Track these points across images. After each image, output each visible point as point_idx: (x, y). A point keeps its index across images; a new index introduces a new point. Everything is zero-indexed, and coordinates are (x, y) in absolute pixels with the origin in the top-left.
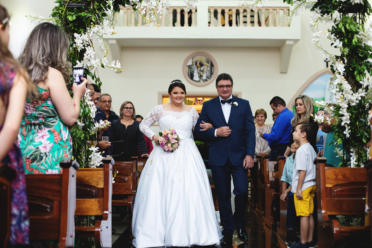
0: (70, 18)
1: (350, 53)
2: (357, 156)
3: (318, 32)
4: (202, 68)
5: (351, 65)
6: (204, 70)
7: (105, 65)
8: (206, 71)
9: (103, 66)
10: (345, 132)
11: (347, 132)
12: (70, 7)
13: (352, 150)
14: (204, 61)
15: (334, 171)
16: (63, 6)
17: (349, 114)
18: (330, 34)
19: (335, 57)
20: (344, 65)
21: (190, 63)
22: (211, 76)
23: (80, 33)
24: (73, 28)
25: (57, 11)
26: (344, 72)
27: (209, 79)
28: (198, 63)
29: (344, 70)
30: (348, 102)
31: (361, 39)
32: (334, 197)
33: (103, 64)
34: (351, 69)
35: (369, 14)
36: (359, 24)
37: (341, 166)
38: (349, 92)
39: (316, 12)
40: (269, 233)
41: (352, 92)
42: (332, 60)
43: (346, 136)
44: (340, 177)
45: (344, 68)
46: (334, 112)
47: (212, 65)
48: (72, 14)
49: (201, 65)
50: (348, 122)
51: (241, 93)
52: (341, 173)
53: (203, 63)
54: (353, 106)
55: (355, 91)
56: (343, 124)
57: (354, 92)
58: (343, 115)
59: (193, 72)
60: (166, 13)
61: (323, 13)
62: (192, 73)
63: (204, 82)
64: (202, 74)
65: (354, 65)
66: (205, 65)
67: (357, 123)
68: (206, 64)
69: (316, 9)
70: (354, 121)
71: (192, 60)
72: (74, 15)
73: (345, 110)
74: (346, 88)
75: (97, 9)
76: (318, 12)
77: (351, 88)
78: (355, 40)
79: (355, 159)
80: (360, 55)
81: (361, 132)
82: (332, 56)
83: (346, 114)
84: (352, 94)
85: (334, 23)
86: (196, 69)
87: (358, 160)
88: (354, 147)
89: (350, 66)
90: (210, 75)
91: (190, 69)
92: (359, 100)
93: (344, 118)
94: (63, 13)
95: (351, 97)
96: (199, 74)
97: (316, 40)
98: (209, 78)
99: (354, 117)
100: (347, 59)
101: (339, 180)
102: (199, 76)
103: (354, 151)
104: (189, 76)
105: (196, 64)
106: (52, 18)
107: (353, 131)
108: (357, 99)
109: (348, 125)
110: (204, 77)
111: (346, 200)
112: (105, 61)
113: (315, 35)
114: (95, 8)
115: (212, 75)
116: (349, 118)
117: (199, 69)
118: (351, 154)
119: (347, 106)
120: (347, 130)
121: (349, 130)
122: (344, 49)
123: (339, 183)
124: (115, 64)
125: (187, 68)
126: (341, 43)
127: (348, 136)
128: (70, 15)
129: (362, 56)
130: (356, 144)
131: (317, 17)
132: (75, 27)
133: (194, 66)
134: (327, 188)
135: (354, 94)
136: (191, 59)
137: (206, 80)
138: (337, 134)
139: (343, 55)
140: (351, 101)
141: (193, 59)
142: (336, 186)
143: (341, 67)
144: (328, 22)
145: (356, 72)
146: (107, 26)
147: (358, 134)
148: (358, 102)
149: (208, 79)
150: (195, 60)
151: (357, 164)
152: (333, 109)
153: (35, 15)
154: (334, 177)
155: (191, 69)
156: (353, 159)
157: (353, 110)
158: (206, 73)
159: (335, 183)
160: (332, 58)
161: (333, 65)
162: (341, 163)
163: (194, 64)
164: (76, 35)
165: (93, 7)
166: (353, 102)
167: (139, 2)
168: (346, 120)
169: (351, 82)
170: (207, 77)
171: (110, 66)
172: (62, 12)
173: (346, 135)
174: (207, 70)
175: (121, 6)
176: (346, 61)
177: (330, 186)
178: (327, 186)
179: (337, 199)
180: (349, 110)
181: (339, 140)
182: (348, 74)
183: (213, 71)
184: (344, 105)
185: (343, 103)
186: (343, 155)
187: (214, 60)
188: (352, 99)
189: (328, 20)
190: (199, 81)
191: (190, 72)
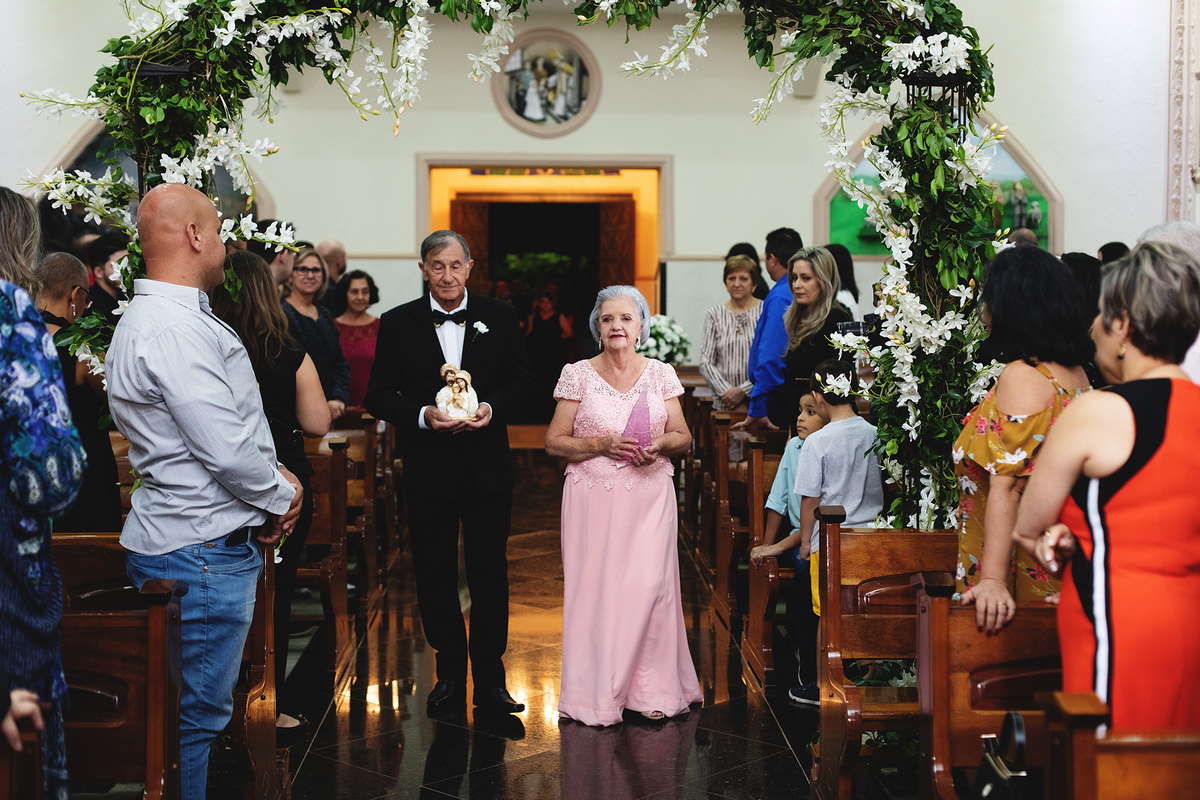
0: (148, 115)
1: (927, 211)
2: (938, 487)
3: (844, 145)
4: (552, 80)
5: (928, 242)
6: (559, 87)
8: (564, 90)
10: (905, 426)
11: (911, 426)
12: (147, 74)
13: (923, 472)
14: (557, 58)
15: (866, 544)
16: (128, 74)
17: (917, 379)
18: (875, 150)
20: (909, 242)
21: (514, 64)
22: (579, 105)
23: (176, 155)
24: (156, 142)
25: (112, 87)
26: (908, 260)
27: (575, 114)
28: (540, 63)
30: (916, 347)
31: (959, 172)
32: (864, 611)
34: (927, 255)
35: (985, 99)
36: (956, 124)
38: (919, 318)
39: (840, 83)
41: (927, 319)
43: (910, 436)
44: (883, 560)
45: (910, 248)
47: (583, 71)
48: (154, 102)
50: (916, 399)
51: (672, 158)
52: (886, 546)
53: (556, 62)
54: (931, 354)
55: (938, 313)
56: (901, 402)
57: (934, 318)
58: (902, 380)
59: (525, 91)
60: (417, 97)
61: (860, 86)
62: (522, 93)
63: (559, 122)
64: (551, 97)
65: (935, 243)
66: (562, 70)
67: (939, 403)
68: (565, 66)
69: (840, 77)
70: (931, 396)
71: (522, 55)
72: (158, 104)
73: (907, 369)
75: (223, 84)
76: (847, 84)
77: (925, 308)
78: (937, 183)
79: (932, 494)
80: (952, 218)
81: (950, 426)
83: (909, 378)
84: (929, 323)
85: (888, 116)
86: (533, 83)
87: (941, 498)
88: (930, 463)
89: (925, 246)
90: (576, 101)
91: (514, 84)
92: (946, 340)
93: (904, 388)
94: (128, 96)
95: (924, 333)
96: (541, 98)
97: (838, 166)
98: (575, 110)
99: (931, 385)
100: (919, 225)
101: (879, 566)
102: (542, 106)
103: (931, 475)
105: (534, 65)
106: (96, 99)
108: (940, 337)
109: (916, 406)
110: (559, 108)
111: (892, 619)
112: (247, 226)
113: (834, 151)
114: (219, 80)
115: (584, 103)
116: (916, 388)
117: (543, 82)
119: (910, 359)
120: (911, 419)
121: (917, 420)
122: (908, 198)
123: (878, 573)
125: (506, 79)
126: (904, 182)
127: (914, 435)
128: (147, 104)
129: (957, 221)
130: (935, 457)
131: (843, 101)
132: (161, 135)
133: (528, 74)
134: (844, 587)
135: (934, 323)
136: (518, 52)
137: (565, 118)
140: (925, 341)
141: (523, 50)
142: (872, 582)
143: (900, 246)
144: (874, 112)
145: (941, 261)
146: (253, 114)
147: (941, 432)
148: (943, 343)
149: (570, 115)
150: (531, 52)
151: (937, 508)
152: (878, 356)
153: (47, 92)
154: (866, 559)
155: (518, 81)
156: (928, 493)
157: (930, 367)
158: (565, 94)
159: (867, 574)
160: (880, 213)
162: (897, 502)
163: (528, 66)
164: (166, 160)
165: (212, 76)
166: (931, 344)
167: (343, 61)
168: (911, 393)
169: (929, 288)
170: (568, 108)
172: (124, 91)
173: (909, 431)
174: (567, 87)
175: (291, 68)
176: (915, 231)
177: (856, 582)
178: (845, 582)
179: (870, 616)
180: (919, 368)
181: (890, 444)
182: (919, 268)
183: (584, 93)
184: (905, 355)
185: (902, 348)
186: (903, 479)
187: (590, 52)
188: (928, 336)
189: (872, 108)
190: (543, 120)
191: (514, 92)
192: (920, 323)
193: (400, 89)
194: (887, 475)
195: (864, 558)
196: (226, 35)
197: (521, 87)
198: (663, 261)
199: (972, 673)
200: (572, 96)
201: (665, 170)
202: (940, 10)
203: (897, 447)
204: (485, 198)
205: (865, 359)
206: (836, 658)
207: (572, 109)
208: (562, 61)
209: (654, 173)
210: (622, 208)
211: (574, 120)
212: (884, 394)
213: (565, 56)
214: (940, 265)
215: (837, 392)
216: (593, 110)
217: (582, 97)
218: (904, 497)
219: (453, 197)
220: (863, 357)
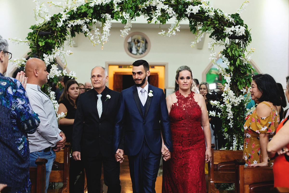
0: (41, 44)
2: (238, 140)
3: (214, 53)
4: (139, 44)
5: (235, 78)
6: (140, 46)
7: (65, 74)
10: (229, 124)
11: (231, 124)
12: (40, 34)
13: (234, 136)
15: (220, 154)
16: (36, 34)
17: (232, 112)
18: (222, 55)
19: (225, 70)
20: (230, 78)
21: (130, 40)
22: (145, 51)
23: (47, 54)
24: (42, 50)
25: (31, 37)
26: (230, 82)
27: (144, 52)
28: (136, 40)
30: (232, 104)
31: (243, 60)
33: (63, 74)
34: (235, 81)
35: (249, 42)
36: (242, 48)
39: (213, 38)
44: (224, 157)
45: (231, 79)
47: (146, 42)
48: (42, 41)
49: (138, 42)
50: (232, 117)
51: (168, 64)
52: (225, 154)
53: (140, 40)
54: (236, 106)
55: (238, 96)
56: (228, 118)
61: (218, 39)
62: (131, 47)
63: (140, 54)
64: (138, 48)
65: (237, 78)
66: (141, 42)
67: (238, 118)
68: (142, 41)
69: (213, 37)
71: (132, 38)
72: (43, 41)
73: (230, 109)
75: (59, 36)
76: (214, 38)
77: (234, 94)
78: (238, 62)
79: (236, 142)
80: (241, 72)
81: (241, 124)
83: (230, 112)
84: (235, 98)
85: (225, 47)
86: (134, 45)
87: (238, 143)
88: (236, 134)
89: (234, 79)
90: (144, 49)
91: (130, 45)
93: (229, 114)
94: (36, 39)
95: (234, 100)
96: (136, 49)
97: (212, 59)
98: (144, 51)
99: (236, 114)
100: (233, 73)
101: (223, 159)
102: (136, 51)
103: (236, 137)
104: (129, 50)
105: (134, 41)
106: (28, 40)
108: (238, 102)
109: (232, 119)
110: (140, 51)
111: (227, 173)
112: (64, 72)
113: (211, 55)
114: (58, 35)
116: (232, 114)
117: (136, 45)
118: (234, 138)
119: (231, 107)
120: (231, 122)
121: (232, 123)
122: (230, 67)
123: (223, 161)
124: (72, 74)
125: (127, 44)
126: (229, 63)
127: (232, 126)
128: (40, 41)
129: (242, 72)
130: (237, 132)
131: (214, 43)
132: (44, 49)
133: (133, 43)
134: (214, 165)
135: (237, 98)
137: (142, 54)
138: (224, 124)
139: (230, 70)
140: (234, 103)
141: (132, 37)
142: (222, 163)
143: (228, 79)
144: (221, 46)
145: (238, 83)
146: (67, 45)
147: (239, 126)
148: (239, 103)
149: (143, 53)
150: (134, 37)
151: (237, 145)
152: (222, 107)
153: (15, 38)
156: (235, 141)
157: (236, 109)
158: (142, 48)
159: (220, 161)
160: (223, 71)
162: (227, 144)
164: (44, 55)
165: (57, 34)
166: (236, 103)
167: (89, 31)
168: (231, 116)
170: (143, 51)
172: (35, 38)
173: (230, 125)
174: (143, 46)
175: (76, 33)
176: (232, 75)
177: (217, 163)
178: (215, 163)
179: (221, 172)
180: (233, 109)
181: (225, 129)
182: (233, 84)
184: (229, 106)
185: (229, 104)
186: (229, 138)
187: (148, 38)
188: (235, 101)
189: (221, 44)
190: (136, 54)
192: (233, 98)
193: (103, 38)
194: (225, 137)
195: (220, 157)
196: (60, 24)
197: (131, 46)
198: (165, 88)
199: (250, 185)
200: (143, 48)
201: (166, 66)
202: (238, 20)
203: (227, 130)
204: (122, 74)
205: (219, 108)
206: (212, 183)
208: (141, 40)
209: (163, 67)
210: (155, 76)
211: (144, 54)
212: (224, 116)
214: (238, 84)
215: (212, 115)
216: (149, 52)
217: (146, 49)
218: (229, 142)
219: (114, 73)
220: (218, 107)
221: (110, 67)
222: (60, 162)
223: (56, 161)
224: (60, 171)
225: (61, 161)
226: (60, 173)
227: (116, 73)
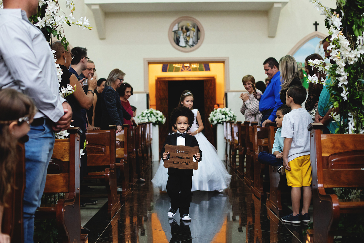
1: (348, 5)
2: (356, 121)
4: (188, 33)
5: (349, 18)
6: (190, 36)
7: (71, 22)
8: (192, 36)
9: (69, 24)
10: (342, 95)
11: (344, 95)
13: (349, 115)
14: (190, 26)
15: (331, 139)
17: (347, 73)
19: (330, 10)
20: (341, 19)
21: (176, 28)
22: (197, 41)
26: (341, 26)
27: (196, 44)
28: (184, 28)
29: (341, 24)
30: (345, 61)
32: (332, 167)
33: (68, 22)
34: (348, 23)
37: (338, 132)
38: (347, 48)
40: (258, 204)
41: (350, 49)
42: (327, 14)
43: (344, 99)
44: (338, 145)
45: (341, 22)
46: (330, 72)
47: (198, 30)
50: (346, 83)
51: (228, 58)
52: (339, 140)
53: (189, 27)
54: (352, 64)
56: (340, 85)
57: (352, 49)
58: (340, 76)
59: (179, 37)
62: (178, 38)
63: (191, 47)
64: (188, 39)
65: (352, 18)
66: (191, 30)
67: (356, 84)
68: (192, 29)
70: (352, 82)
71: (178, 25)
73: (342, 70)
74: (344, 44)
77: (349, 44)
79: (353, 124)
80: (359, 6)
81: (361, 94)
82: (326, 9)
83: (343, 74)
84: (350, 52)
86: (182, 34)
87: (357, 126)
88: (353, 111)
89: (348, 20)
90: (196, 40)
91: (176, 35)
92: (358, 58)
93: (341, 79)
95: (349, 54)
96: (185, 39)
98: (196, 43)
99: (352, 77)
100: (344, 12)
101: (337, 148)
102: (185, 42)
103: (353, 116)
104: (175, 41)
105: (182, 29)
107: (351, 93)
108: (355, 57)
109: (346, 86)
110: (191, 43)
111: (344, 171)
115: (199, 41)
116: (347, 78)
117: (185, 34)
118: (349, 119)
119: (344, 65)
120: (344, 92)
121: (347, 92)
123: (337, 151)
124: (83, 22)
125: (173, 33)
127: (346, 98)
129: (361, 8)
130: (354, 108)
133: (180, 31)
134: (323, 157)
135: (352, 52)
136: (177, 25)
137: (193, 46)
138: (333, 96)
139: (339, 7)
140: (349, 59)
141: (178, 24)
142: (334, 155)
143: (337, 21)
145: (355, 25)
147: (357, 96)
148: (357, 60)
149: (194, 45)
150: (181, 24)
151: (356, 129)
152: (328, 69)
154: (332, 145)
155: (177, 34)
156: (351, 124)
157: (352, 70)
158: (193, 38)
159: (333, 152)
161: (328, 19)
162: (337, 129)
163: (180, 29)
166: (351, 60)
168: (344, 81)
169: (349, 38)
170: (194, 42)
171: (77, 23)
173: (343, 97)
174: (193, 35)
176: (343, 14)
177: (327, 155)
178: (323, 155)
179: (334, 170)
180: (347, 69)
181: (335, 103)
182: (344, 28)
183: (199, 37)
184: (341, 64)
185: (341, 61)
187: (201, 24)
188: (350, 56)
190: (185, 47)
191: (176, 37)
192: (347, 51)
194: (332, 119)
197: (178, 36)
198: (226, 92)
200: (195, 39)
201: (226, 63)
203: (338, 105)
204: (167, 79)
206: (321, 187)
207: (195, 43)
208: (191, 27)
209: (222, 64)
210: (211, 81)
211: (195, 46)
213: (192, 25)
214: (354, 27)
215: (313, 82)
216: (202, 43)
217: (198, 39)
219: (156, 79)
220: (321, 70)
221: (150, 65)
222: (63, 159)
223: (57, 158)
224: (63, 175)
225: (65, 158)
226: (64, 177)
227: (158, 78)
